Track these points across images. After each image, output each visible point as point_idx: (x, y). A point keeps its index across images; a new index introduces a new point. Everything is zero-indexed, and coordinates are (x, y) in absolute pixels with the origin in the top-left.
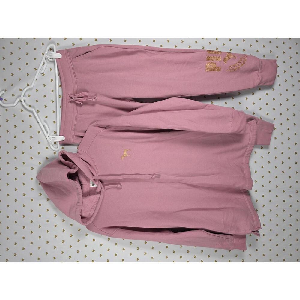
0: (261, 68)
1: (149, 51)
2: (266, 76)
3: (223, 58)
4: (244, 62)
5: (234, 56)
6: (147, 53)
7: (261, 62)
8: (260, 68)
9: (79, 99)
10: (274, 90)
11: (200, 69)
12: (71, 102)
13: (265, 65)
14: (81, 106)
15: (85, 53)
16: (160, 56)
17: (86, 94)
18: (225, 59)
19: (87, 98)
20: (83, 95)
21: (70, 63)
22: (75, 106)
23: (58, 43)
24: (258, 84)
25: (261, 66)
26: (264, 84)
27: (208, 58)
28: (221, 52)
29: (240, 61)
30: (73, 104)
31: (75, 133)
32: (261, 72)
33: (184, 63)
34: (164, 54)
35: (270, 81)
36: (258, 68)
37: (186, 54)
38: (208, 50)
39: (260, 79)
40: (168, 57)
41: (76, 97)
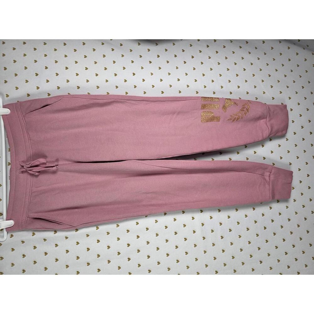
0: (270, 115)
1: (127, 101)
2: (276, 124)
3: (222, 106)
4: (247, 110)
5: (235, 103)
6: (126, 103)
7: (269, 108)
8: (268, 116)
9: (33, 169)
10: (287, 140)
11: (194, 119)
12: (22, 172)
13: (273, 112)
14: (37, 176)
15: (42, 106)
16: (142, 106)
17: (42, 160)
18: (224, 107)
19: (45, 166)
20: (37, 163)
21: (22, 120)
22: (29, 177)
23: (6, 95)
24: (268, 135)
25: (269, 113)
26: (275, 134)
27: (204, 107)
28: (218, 98)
29: (243, 108)
30: (25, 175)
31: (29, 214)
32: (270, 121)
33: (173, 113)
34: (147, 104)
35: (282, 131)
36: (266, 116)
37: (175, 102)
38: (202, 97)
39: (270, 129)
40: (152, 106)
41: (29, 166)
